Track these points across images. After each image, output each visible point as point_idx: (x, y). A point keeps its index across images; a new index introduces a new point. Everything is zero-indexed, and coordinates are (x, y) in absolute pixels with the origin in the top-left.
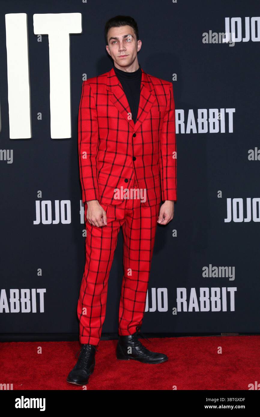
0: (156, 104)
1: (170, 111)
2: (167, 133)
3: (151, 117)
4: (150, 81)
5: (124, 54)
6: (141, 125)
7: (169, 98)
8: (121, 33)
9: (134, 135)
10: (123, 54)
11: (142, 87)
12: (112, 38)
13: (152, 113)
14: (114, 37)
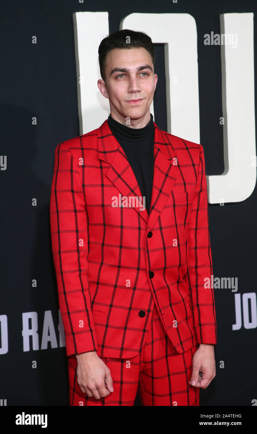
0: (180, 180)
1: (200, 192)
2: (196, 229)
3: (174, 202)
4: (167, 142)
5: (138, 98)
6: (159, 217)
7: (200, 170)
8: (134, 62)
9: (150, 235)
10: (136, 96)
11: (157, 153)
12: (116, 70)
13: (176, 197)
14: (122, 67)
